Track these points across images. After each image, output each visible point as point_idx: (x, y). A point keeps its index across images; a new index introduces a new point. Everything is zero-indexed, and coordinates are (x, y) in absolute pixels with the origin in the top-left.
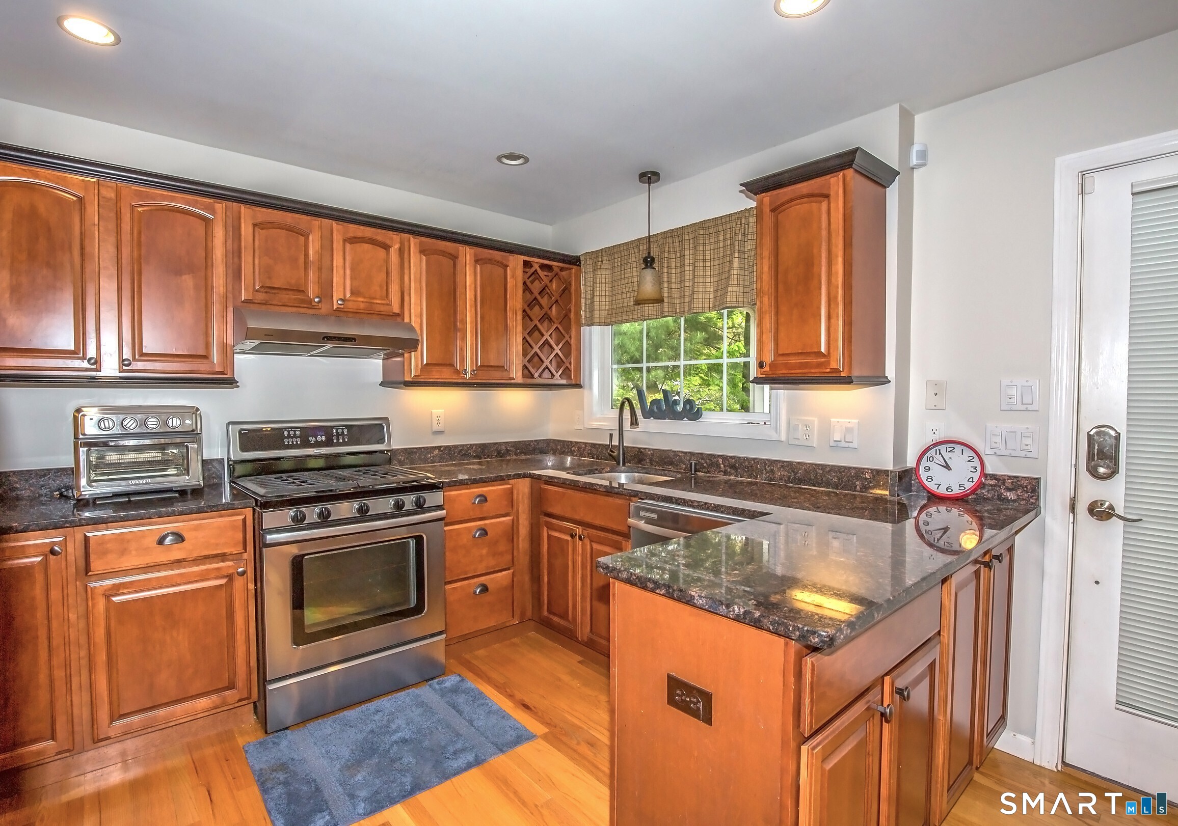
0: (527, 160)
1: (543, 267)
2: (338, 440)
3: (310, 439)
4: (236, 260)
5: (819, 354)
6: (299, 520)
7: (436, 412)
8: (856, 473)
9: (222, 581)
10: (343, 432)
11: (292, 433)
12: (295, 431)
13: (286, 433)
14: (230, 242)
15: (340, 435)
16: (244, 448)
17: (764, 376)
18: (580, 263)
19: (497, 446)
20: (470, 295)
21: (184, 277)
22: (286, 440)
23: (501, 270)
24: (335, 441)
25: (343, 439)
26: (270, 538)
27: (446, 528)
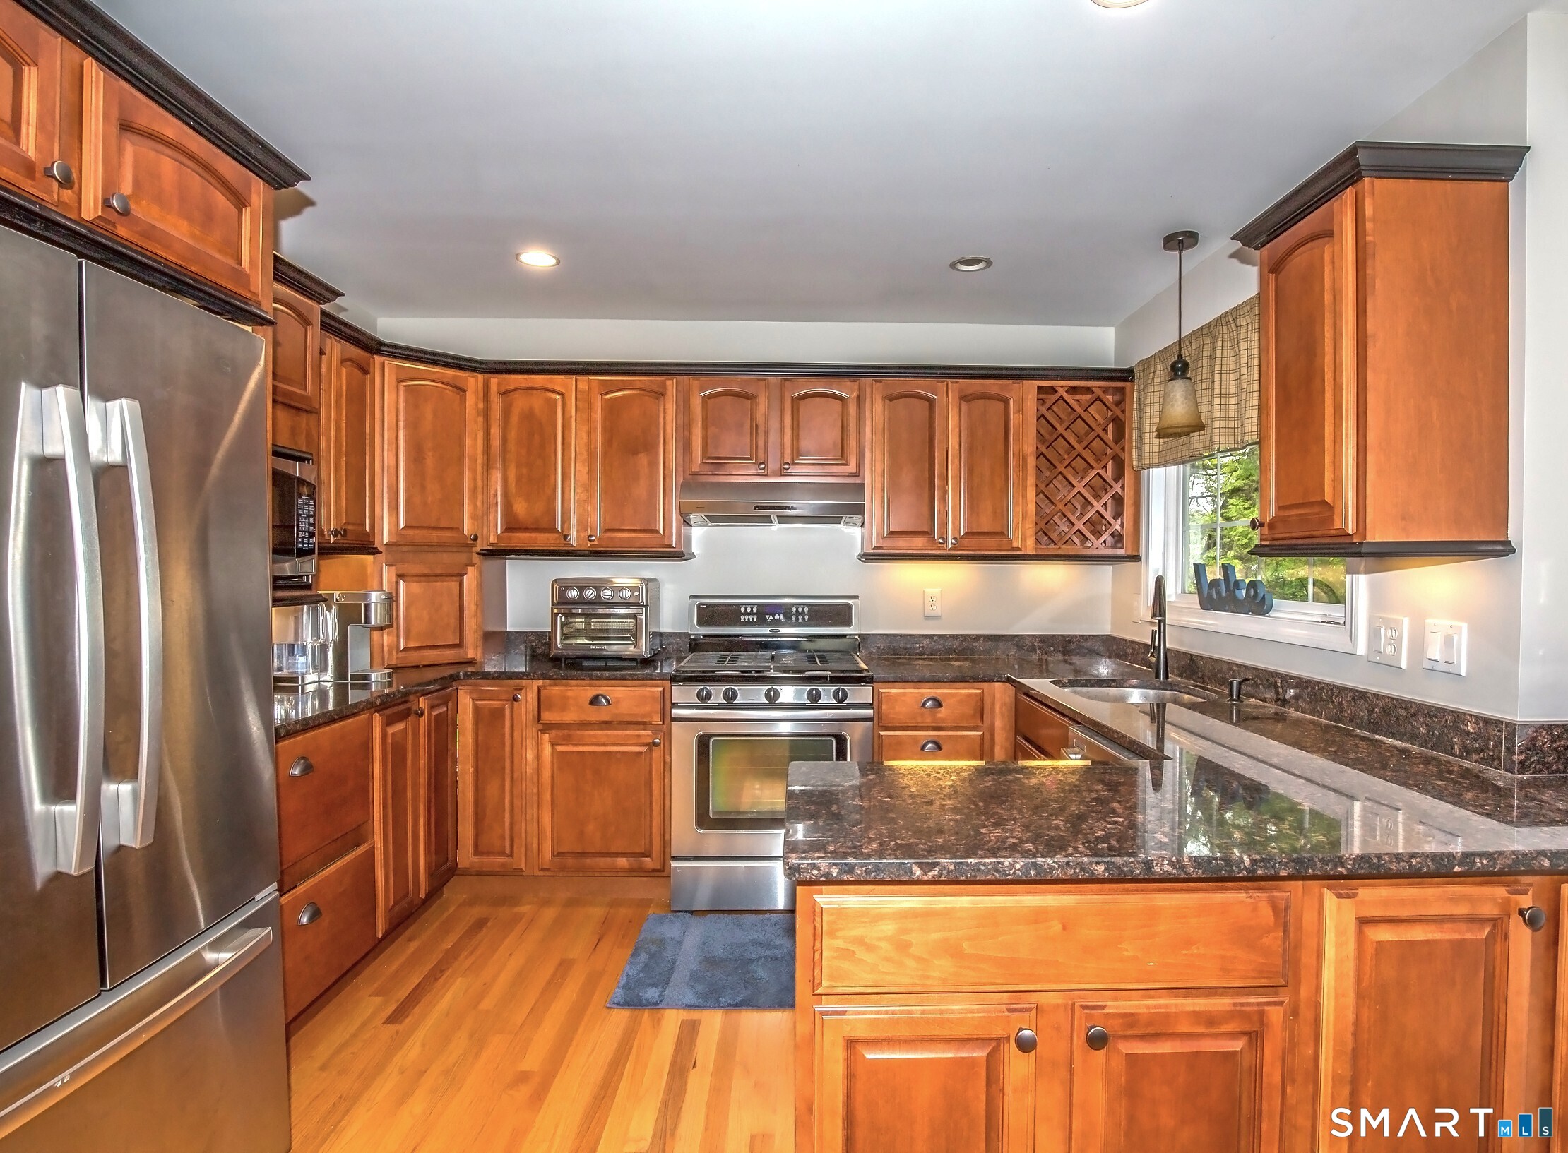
0: (989, 263)
1: (1072, 390)
2: (797, 619)
3: (767, 617)
4: (687, 433)
5: (1324, 503)
6: (704, 698)
7: (930, 591)
8: (1454, 721)
9: (644, 749)
10: (803, 611)
11: (749, 609)
12: (752, 608)
13: (743, 609)
14: (681, 416)
15: (800, 614)
16: (700, 623)
17: (1267, 543)
18: (1133, 377)
19: (1017, 639)
20: (953, 442)
21: (640, 455)
22: (742, 617)
23: (1001, 405)
24: (794, 620)
25: (803, 619)
26: (677, 712)
27: (882, 733)
